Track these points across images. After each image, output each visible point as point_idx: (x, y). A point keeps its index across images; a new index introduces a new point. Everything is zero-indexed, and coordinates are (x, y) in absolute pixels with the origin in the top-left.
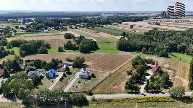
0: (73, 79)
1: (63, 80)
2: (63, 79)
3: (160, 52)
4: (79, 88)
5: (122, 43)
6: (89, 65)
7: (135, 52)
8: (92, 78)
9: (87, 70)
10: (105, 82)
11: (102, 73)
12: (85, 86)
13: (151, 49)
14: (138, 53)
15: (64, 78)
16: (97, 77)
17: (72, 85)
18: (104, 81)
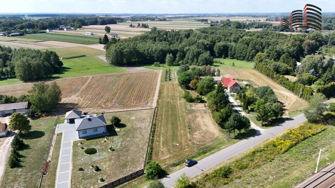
0: (58, 148)
1: (26, 162)
2: (22, 159)
3: (200, 58)
4: (104, 166)
5: (122, 49)
6: (76, 103)
7: (153, 65)
8: (117, 130)
9: (85, 114)
10: (161, 129)
11: (132, 112)
12: (119, 156)
13: (180, 56)
14: (160, 66)
15: (21, 153)
16: (129, 125)
17: (71, 167)
18: (157, 129)
